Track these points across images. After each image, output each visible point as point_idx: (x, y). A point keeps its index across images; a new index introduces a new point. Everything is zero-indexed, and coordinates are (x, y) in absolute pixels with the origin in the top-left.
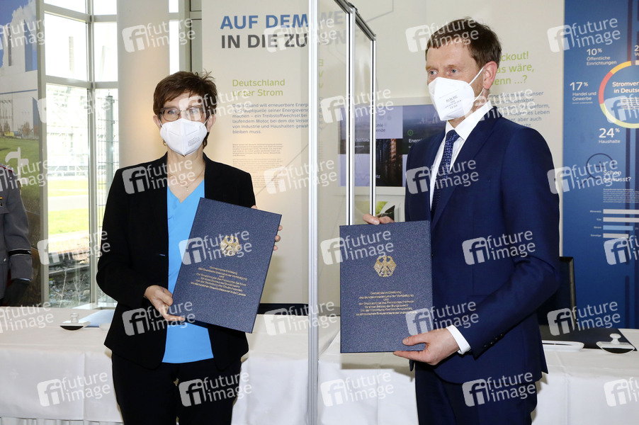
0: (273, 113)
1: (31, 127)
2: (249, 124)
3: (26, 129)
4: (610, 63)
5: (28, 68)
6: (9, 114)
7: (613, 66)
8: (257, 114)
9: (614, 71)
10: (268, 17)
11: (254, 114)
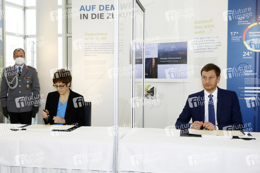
0: (102, 47)
2: (92, 52)
4: (248, 24)
7: (250, 25)
9: (249, 27)
10: (100, 6)
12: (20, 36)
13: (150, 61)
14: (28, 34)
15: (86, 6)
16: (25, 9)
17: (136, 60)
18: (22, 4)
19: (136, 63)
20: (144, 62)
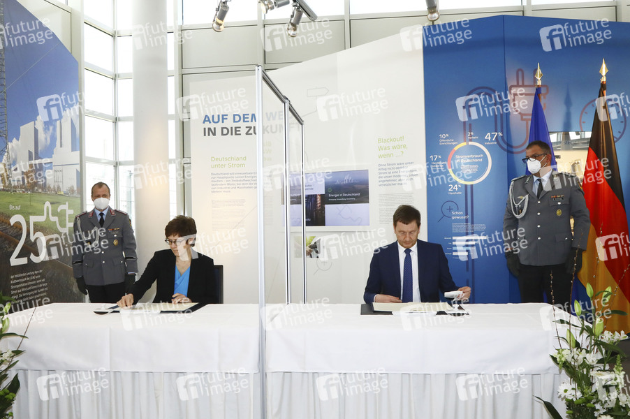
0: (239, 179)
1: (75, 188)
2: (223, 186)
3: (72, 190)
4: (454, 143)
5: (73, 149)
6: (60, 179)
7: (456, 145)
8: (228, 179)
9: (456, 148)
10: (234, 115)
11: (225, 179)
12: (108, 163)
13: (313, 199)
14: (121, 159)
15: (213, 116)
16: (116, 120)
17: (291, 198)
18: (111, 113)
19: (292, 203)
20: (304, 200)
